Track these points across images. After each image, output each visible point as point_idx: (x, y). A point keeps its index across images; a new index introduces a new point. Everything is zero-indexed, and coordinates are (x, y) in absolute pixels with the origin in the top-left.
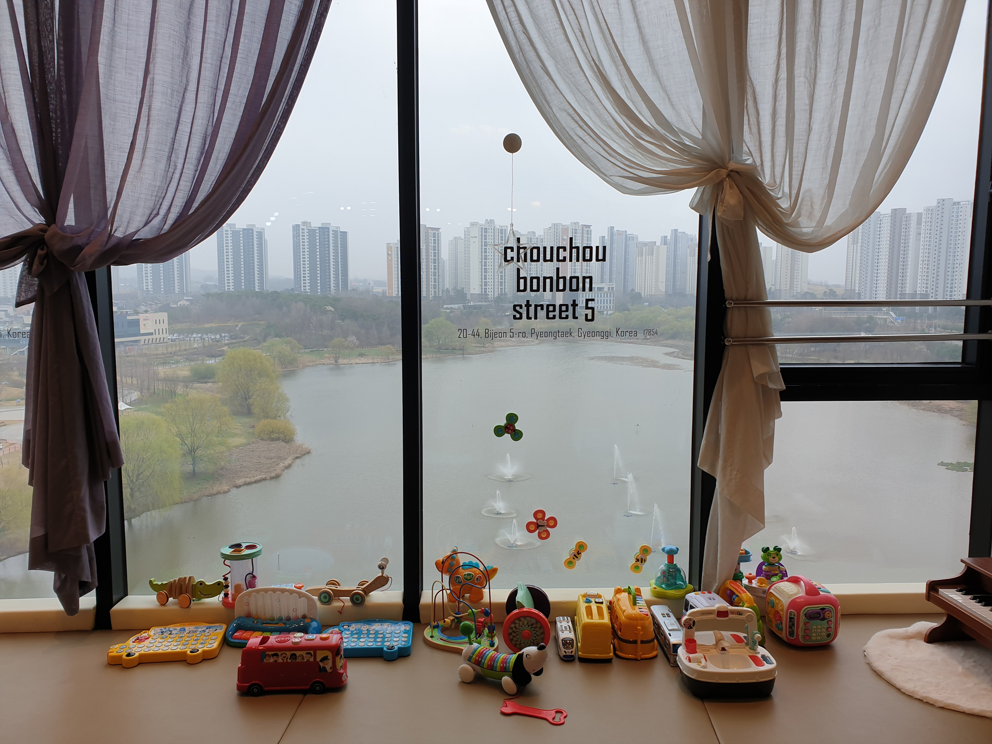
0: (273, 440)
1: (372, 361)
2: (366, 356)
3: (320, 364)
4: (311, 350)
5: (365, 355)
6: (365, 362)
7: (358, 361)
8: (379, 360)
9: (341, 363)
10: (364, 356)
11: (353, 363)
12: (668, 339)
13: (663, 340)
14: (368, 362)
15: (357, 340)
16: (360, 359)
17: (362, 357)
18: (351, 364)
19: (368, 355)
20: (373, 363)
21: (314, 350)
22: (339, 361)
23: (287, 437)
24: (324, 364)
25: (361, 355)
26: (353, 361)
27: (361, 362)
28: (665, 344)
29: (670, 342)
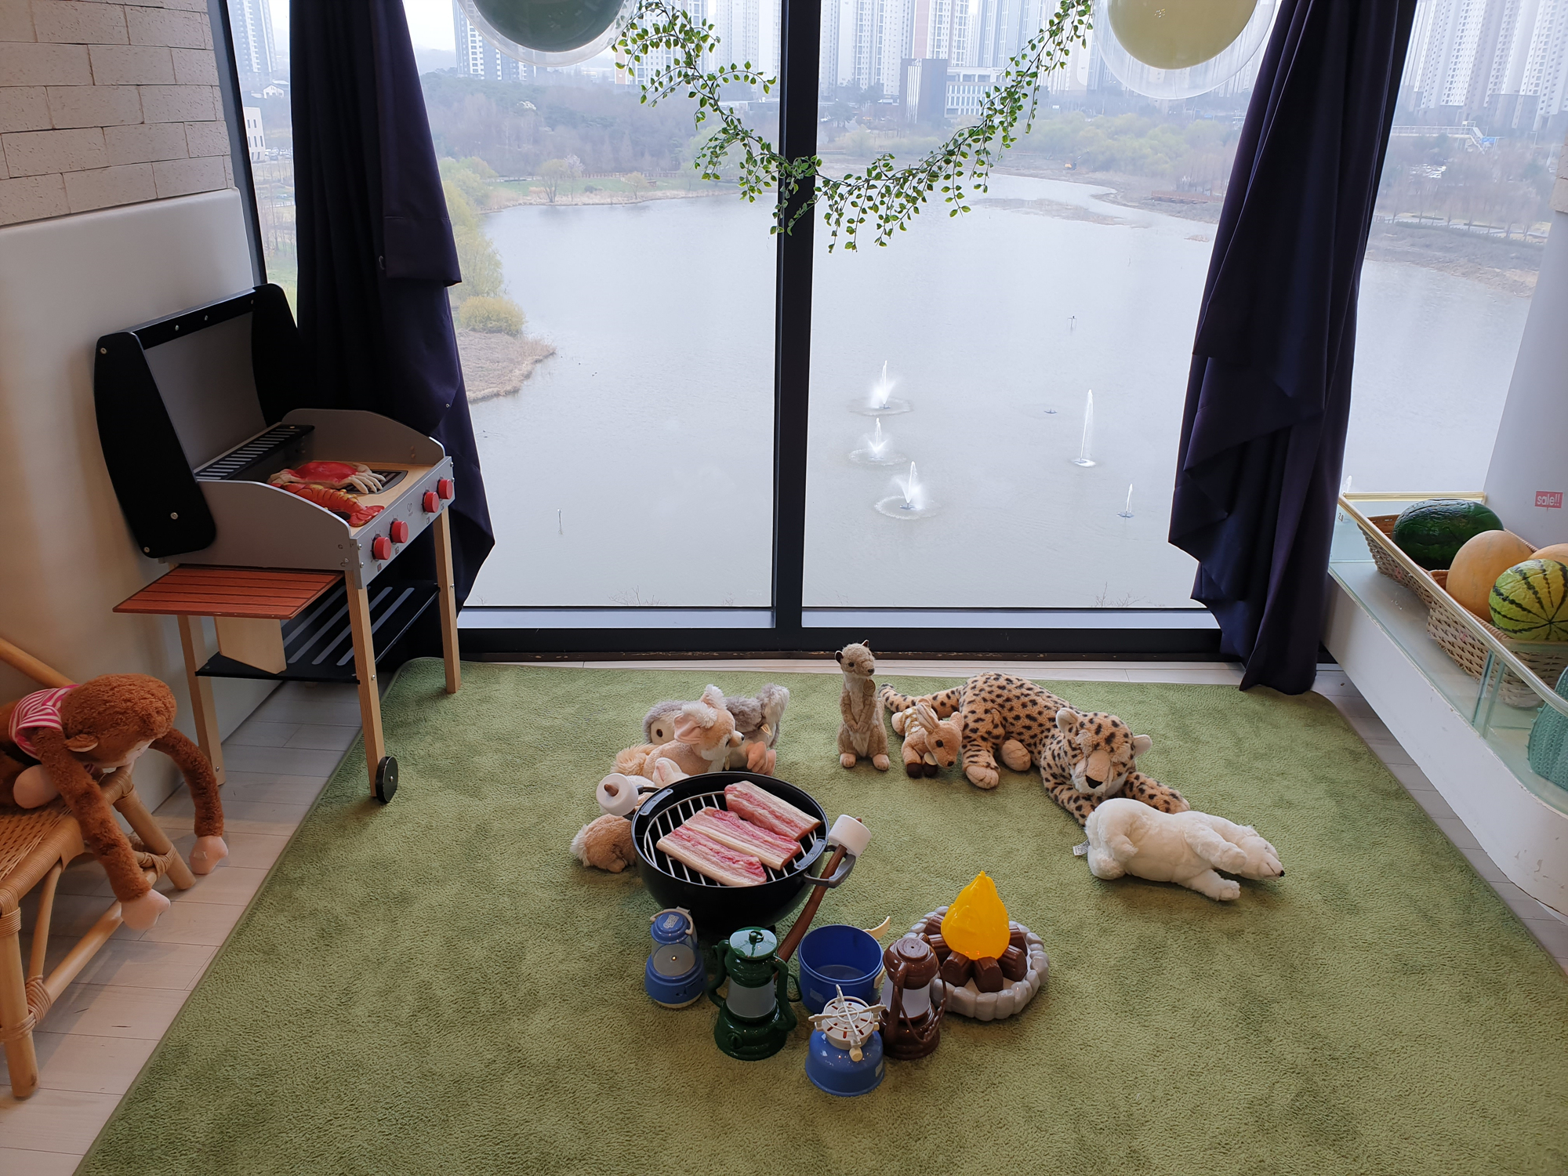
0: (491, 331)
1: (609, 201)
2: (597, 192)
3: (525, 204)
4: (507, 179)
5: (596, 190)
6: (597, 202)
7: (585, 200)
8: (620, 199)
9: (559, 203)
10: (594, 192)
11: (580, 203)
12: (1095, 171)
13: (1087, 173)
14: (602, 202)
15: (581, 162)
16: (588, 197)
17: (591, 192)
18: (576, 205)
19: (600, 190)
20: (612, 204)
21: (512, 179)
22: (556, 199)
23: (513, 327)
24: (531, 204)
25: (590, 189)
26: (577, 200)
27: (591, 202)
28: (1092, 180)
29: (1099, 175)
